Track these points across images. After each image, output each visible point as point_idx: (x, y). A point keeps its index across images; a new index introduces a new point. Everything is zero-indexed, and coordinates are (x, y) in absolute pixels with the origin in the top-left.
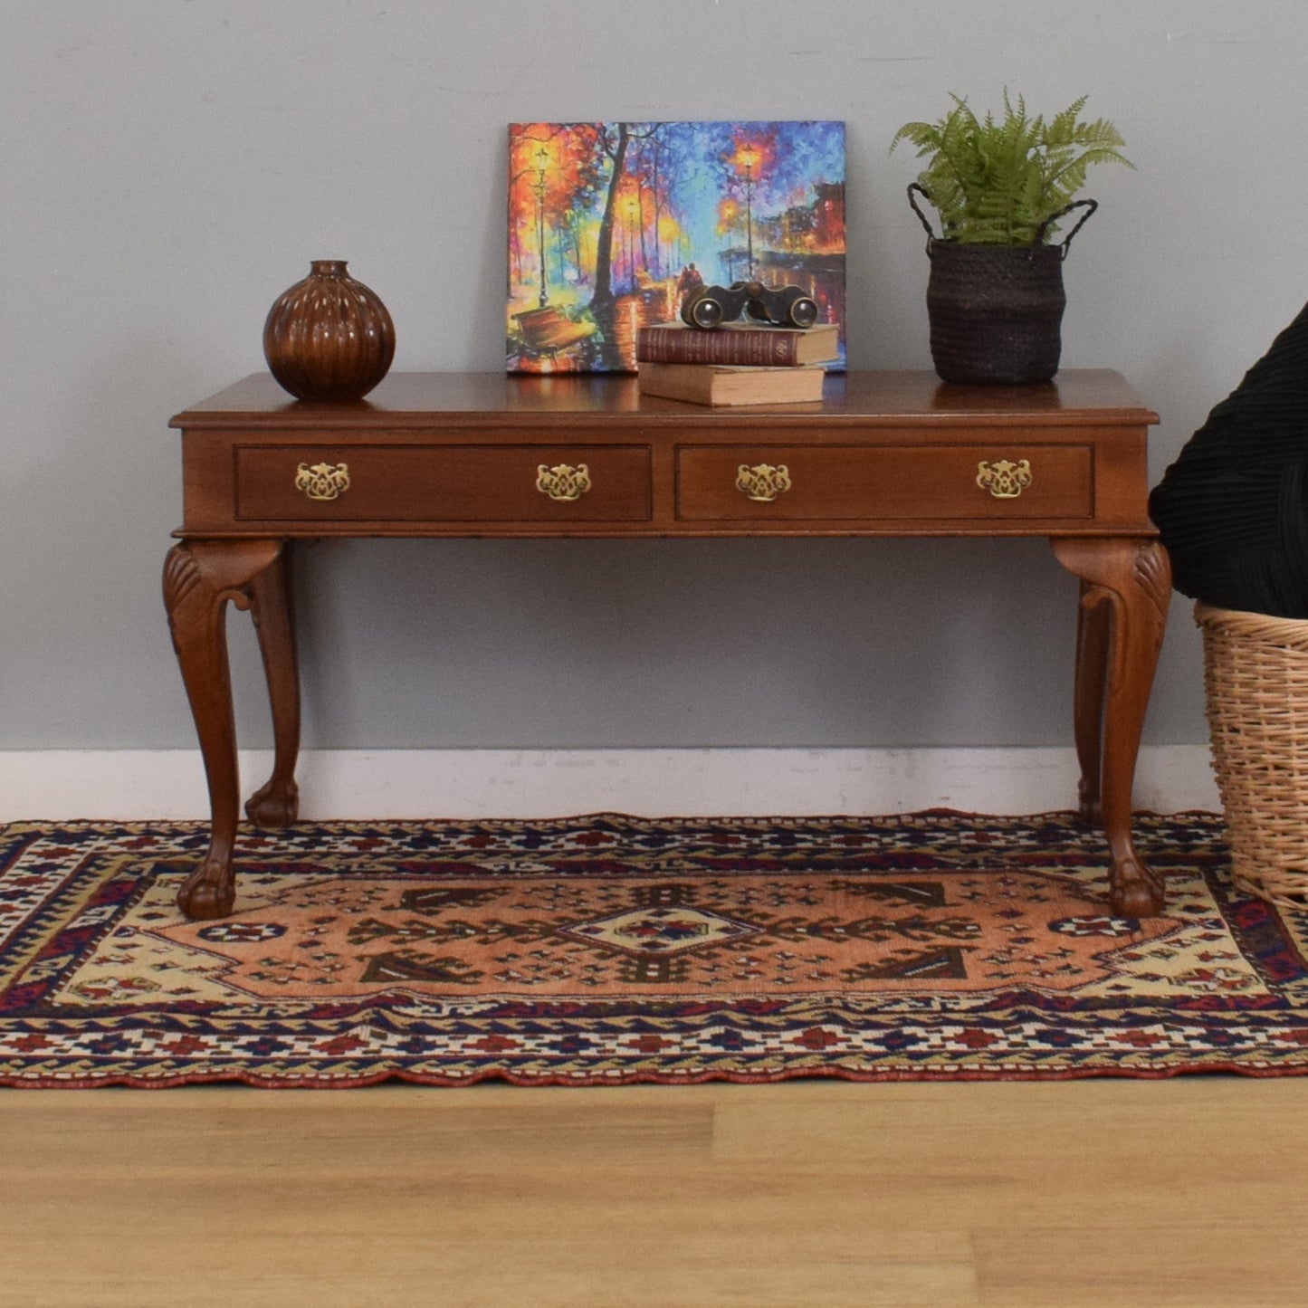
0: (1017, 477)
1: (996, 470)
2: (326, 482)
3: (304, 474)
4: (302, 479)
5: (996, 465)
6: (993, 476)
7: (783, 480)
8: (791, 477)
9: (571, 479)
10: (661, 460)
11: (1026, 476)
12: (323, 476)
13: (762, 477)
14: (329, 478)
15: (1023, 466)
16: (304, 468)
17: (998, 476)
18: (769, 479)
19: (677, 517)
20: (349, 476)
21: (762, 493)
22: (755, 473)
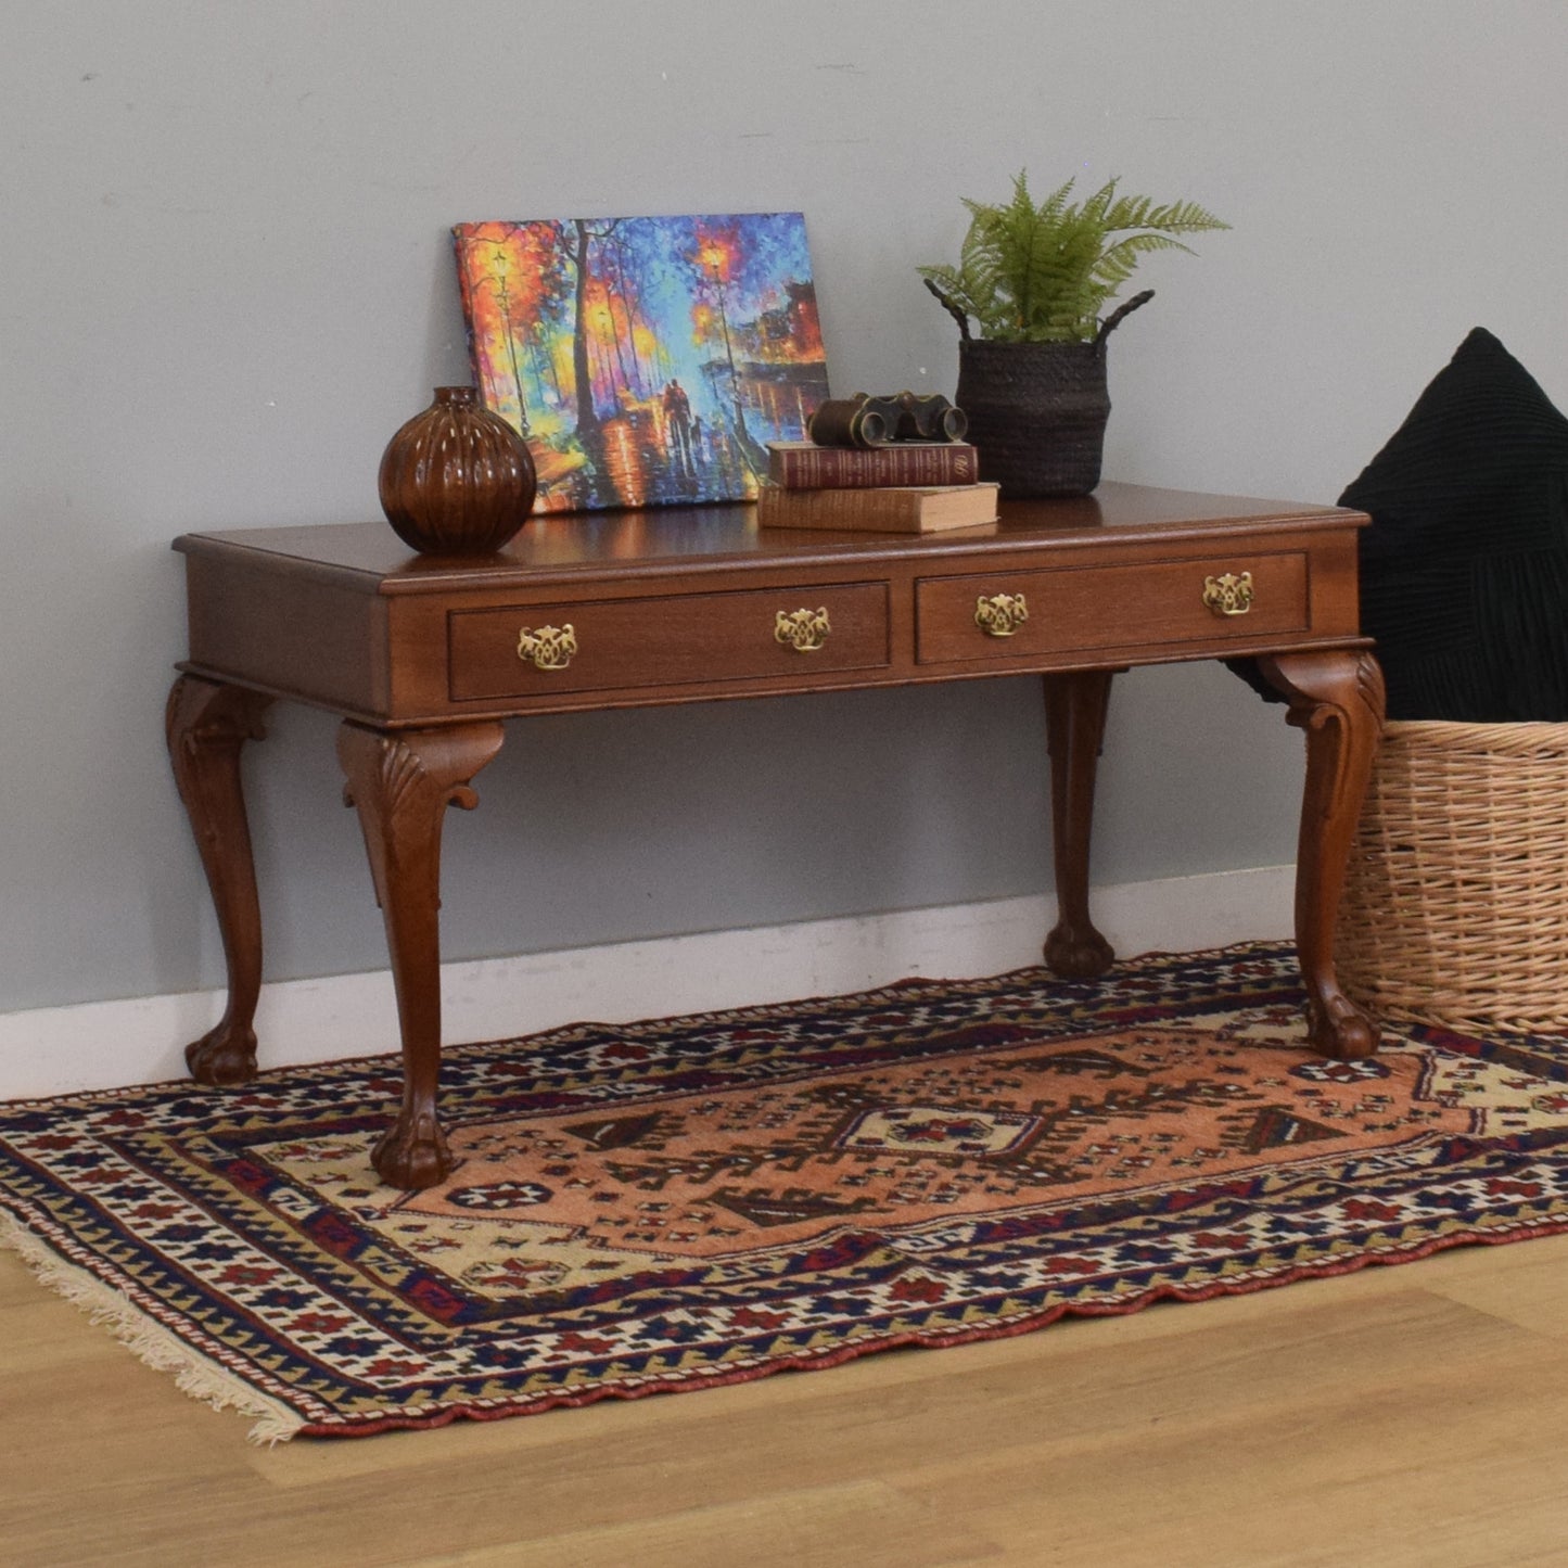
0: (1241, 591)
1: (1221, 585)
2: (551, 649)
3: (527, 641)
4: (525, 647)
5: (1221, 580)
6: (1219, 592)
7: (1021, 611)
8: (1028, 608)
9: (810, 626)
10: (901, 598)
11: (1249, 589)
12: (548, 641)
13: (1002, 609)
14: (555, 643)
15: (1245, 578)
16: (527, 634)
17: (1223, 591)
18: (1008, 611)
19: (916, 661)
20: (576, 640)
21: (1001, 627)
22: (994, 605)
